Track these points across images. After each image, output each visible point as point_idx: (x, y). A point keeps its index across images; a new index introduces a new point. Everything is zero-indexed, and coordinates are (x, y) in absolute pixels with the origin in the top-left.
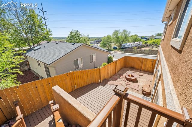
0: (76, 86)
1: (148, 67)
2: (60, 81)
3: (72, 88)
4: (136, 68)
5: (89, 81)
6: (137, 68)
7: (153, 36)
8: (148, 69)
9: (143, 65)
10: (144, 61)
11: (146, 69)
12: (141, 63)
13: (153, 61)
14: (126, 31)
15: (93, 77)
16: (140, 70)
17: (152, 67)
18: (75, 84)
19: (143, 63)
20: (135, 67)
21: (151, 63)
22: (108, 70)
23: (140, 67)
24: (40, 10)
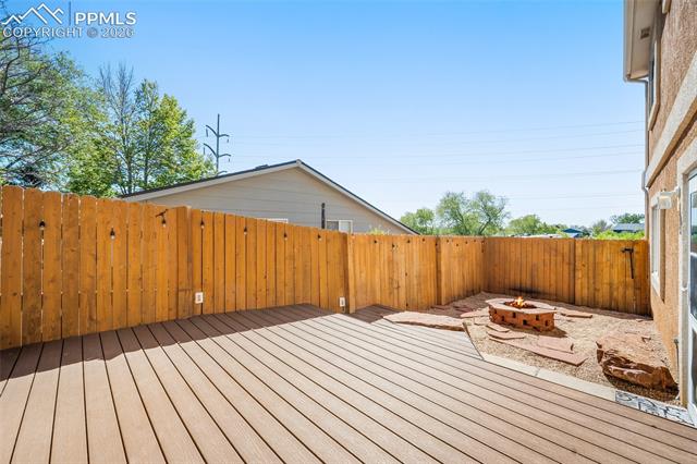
0: (200, 297)
1: (611, 285)
2: (112, 233)
3: (173, 300)
4: (544, 293)
5: (280, 287)
6: (553, 290)
7: (603, 224)
8: (611, 294)
9: (579, 274)
10: (579, 251)
11: (603, 295)
12: (566, 267)
13: (631, 251)
14: (489, 198)
15: (305, 272)
16: (572, 302)
17: (629, 279)
18: (197, 280)
19: (578, 264)
20: (540, 289)
21: (622, 260)
22: (391, 262)
23: (566, 287)
24: (209, 130)
